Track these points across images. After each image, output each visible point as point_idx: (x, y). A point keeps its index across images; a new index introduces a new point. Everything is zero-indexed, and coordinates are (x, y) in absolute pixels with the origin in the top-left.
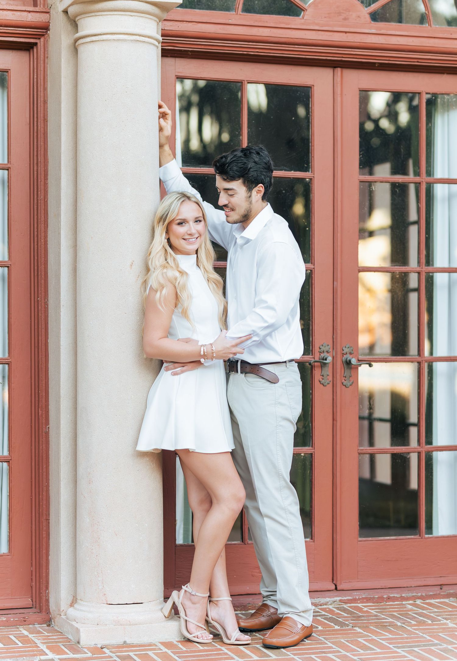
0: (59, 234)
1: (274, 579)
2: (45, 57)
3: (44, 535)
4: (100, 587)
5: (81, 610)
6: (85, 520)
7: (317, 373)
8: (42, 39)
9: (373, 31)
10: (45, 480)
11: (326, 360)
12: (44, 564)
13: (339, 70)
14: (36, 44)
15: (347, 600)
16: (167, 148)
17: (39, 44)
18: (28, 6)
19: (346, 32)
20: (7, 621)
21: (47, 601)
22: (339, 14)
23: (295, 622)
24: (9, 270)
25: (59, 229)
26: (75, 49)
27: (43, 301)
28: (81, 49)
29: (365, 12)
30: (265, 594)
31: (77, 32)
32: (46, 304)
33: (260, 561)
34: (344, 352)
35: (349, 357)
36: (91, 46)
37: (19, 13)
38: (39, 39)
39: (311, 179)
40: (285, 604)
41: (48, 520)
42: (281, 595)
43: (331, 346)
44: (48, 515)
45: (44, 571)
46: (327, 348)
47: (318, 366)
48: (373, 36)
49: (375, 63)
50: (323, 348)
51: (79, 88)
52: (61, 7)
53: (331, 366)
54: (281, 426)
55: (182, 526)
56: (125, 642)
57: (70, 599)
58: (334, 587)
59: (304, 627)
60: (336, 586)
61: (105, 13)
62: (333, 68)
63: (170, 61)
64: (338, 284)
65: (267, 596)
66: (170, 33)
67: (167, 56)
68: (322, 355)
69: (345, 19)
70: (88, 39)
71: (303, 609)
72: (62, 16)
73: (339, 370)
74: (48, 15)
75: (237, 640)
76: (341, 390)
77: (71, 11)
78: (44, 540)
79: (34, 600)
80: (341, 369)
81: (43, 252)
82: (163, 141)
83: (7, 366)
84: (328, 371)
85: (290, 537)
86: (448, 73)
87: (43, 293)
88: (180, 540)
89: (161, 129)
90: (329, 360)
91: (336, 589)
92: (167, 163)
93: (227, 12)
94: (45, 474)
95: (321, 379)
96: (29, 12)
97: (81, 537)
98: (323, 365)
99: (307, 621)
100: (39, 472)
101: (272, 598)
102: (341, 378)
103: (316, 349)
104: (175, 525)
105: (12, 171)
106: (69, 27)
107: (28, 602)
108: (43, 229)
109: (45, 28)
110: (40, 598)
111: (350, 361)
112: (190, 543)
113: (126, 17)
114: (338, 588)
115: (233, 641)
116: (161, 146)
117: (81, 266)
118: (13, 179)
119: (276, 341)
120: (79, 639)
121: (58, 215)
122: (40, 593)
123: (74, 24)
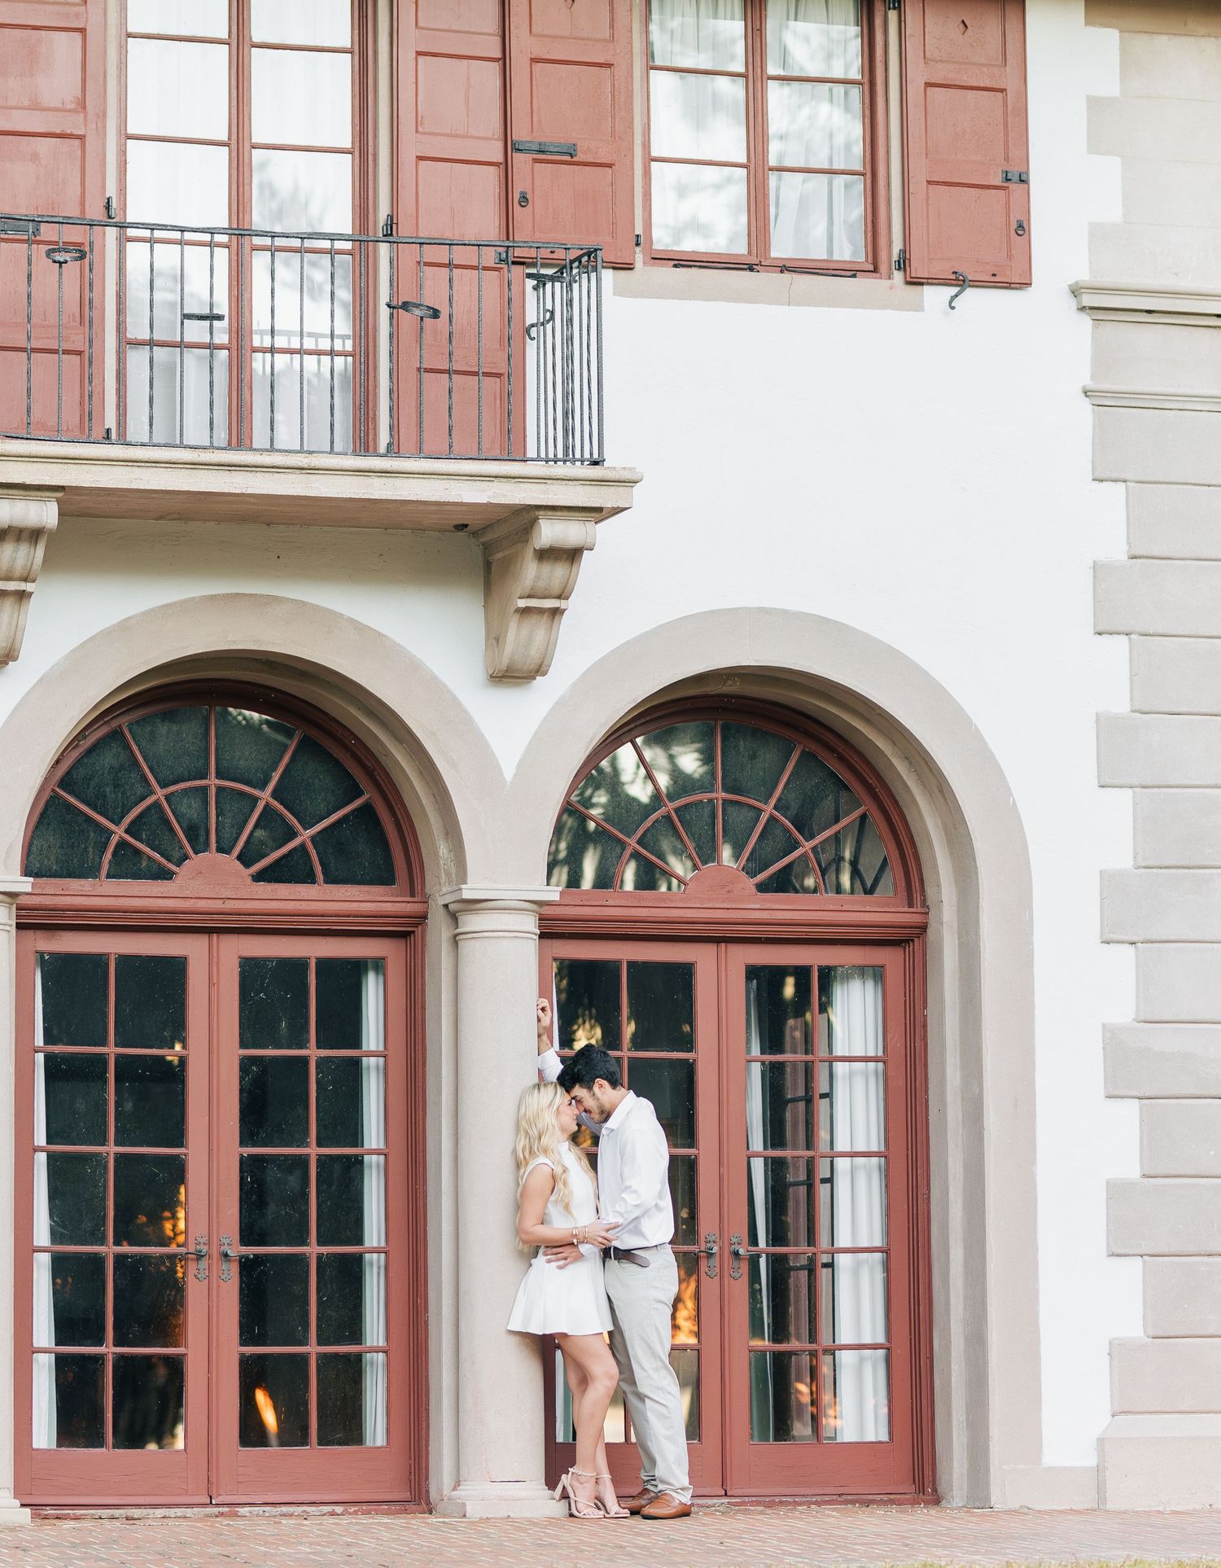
0: (440, 1123)
1: (653, 1462)
2: (424, 945)
3: (424, 1426)
4: (484, 1465)
5: (466, 1490)
6: (467, 1402)
7: (703, 1264)
8: (420, 928)
9: (757, 906)
10: (424, 1370)
11: (712, 1250)
12: (424, 1455)
13: (723, 944)
14: (414, 932)
15: (736, 1502)
16: (545, 1038)
17: (416, 933)
18: (405, 896)
19: (728, 909)
20: (389, 1509)
21: (428, 1492)
22: (723, 887)
23: (673, 1498)
24: (386, 1157)
25: (440, 1116)
26: (455, 941)
27: (421, 1188)
28: (461, 944)
29: (750, 883)
30: (646, 1478)
31: (457, 928)
32: (425, 1192)
33: (641, 1447)
34: (732, 1242)
35: (736, 1247)
36: (472, 942)
37: (398, 904)
38: (417, 927)
39: (695, 1060)
40: (663, 1482)
41: (427, 1410)
42: (659, 1471)
43: (718, 1235)
44: (428, 1404)
45: (424, 1461)
46: (713, 1238)
47: (704, 1257)
48: (757, 912)
49: (761, 938)
50: (709, 1238)
51: (460, 979)
52: (442, 901)
53: (718, 1256)
54: (655, 1308)
55: (562, 1428)
56: (509, 1516)
57: (453, 1483)
58: (724, 1493)
59: (681, 1503)
60: (726, 1491)
61: (486, 911)
62: (716, 945)
63: (548, 942)
64: (725, 1170)
65: (648, 1481)
66: (547, 917)
67: (543, 938)
68: (708, 1245)
69: (729, 892)
70: (470, 936)
71: (681, 1487)
72: (442, 910)
73: (726, 1260)
74: (426, 905)
75: (616, 1514)
76: (729, 1281)
77: (451, 907)
78: (424, 1430)
79: (413, 1493)
80: (729, 1259)
81: (421, 1140)
82: (541, 1031)
83: (383, 1255)
84: (715, 1261)
85: (669, 1415)
86: (841, 944)
87: (422, 1181)
88: (560, 1439)
89: (539, 1020)
90: (716, 1249)
91: (726, 1494)
92: (546, 1051)
93: (605, 890)
94: (424, 1363)
95: (707, 1271)
96: (408, 902)
97: (463, 1417)
98: (710, 1255)
99: (685, 1498)
100: (418, 1360)
101: (653, 1482)
102: (729, 1270)
103: (702, 1240)
104: (555, 1422)
105: (390, 1058)
106: (449, 920)
107: (406, 1495)
108: (421, 1115)
109: (424, 917)
110: (420, 1490)
111: (738, 1251)
112: (571, 1441)
113: (506, 915)
114: (728, 1494)
115: (612, 1514)
116: (539, 1036)
117: (463, 1153)
118: (390, 1067)
119: (647, 1226)
120: (465, 1512)
121: (439, 1103)
122: (419, 1485)
123: (454, 917)
